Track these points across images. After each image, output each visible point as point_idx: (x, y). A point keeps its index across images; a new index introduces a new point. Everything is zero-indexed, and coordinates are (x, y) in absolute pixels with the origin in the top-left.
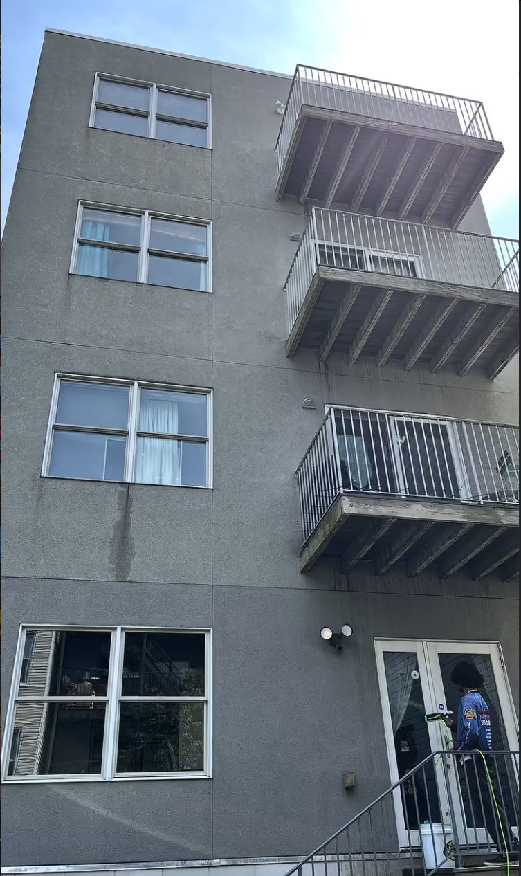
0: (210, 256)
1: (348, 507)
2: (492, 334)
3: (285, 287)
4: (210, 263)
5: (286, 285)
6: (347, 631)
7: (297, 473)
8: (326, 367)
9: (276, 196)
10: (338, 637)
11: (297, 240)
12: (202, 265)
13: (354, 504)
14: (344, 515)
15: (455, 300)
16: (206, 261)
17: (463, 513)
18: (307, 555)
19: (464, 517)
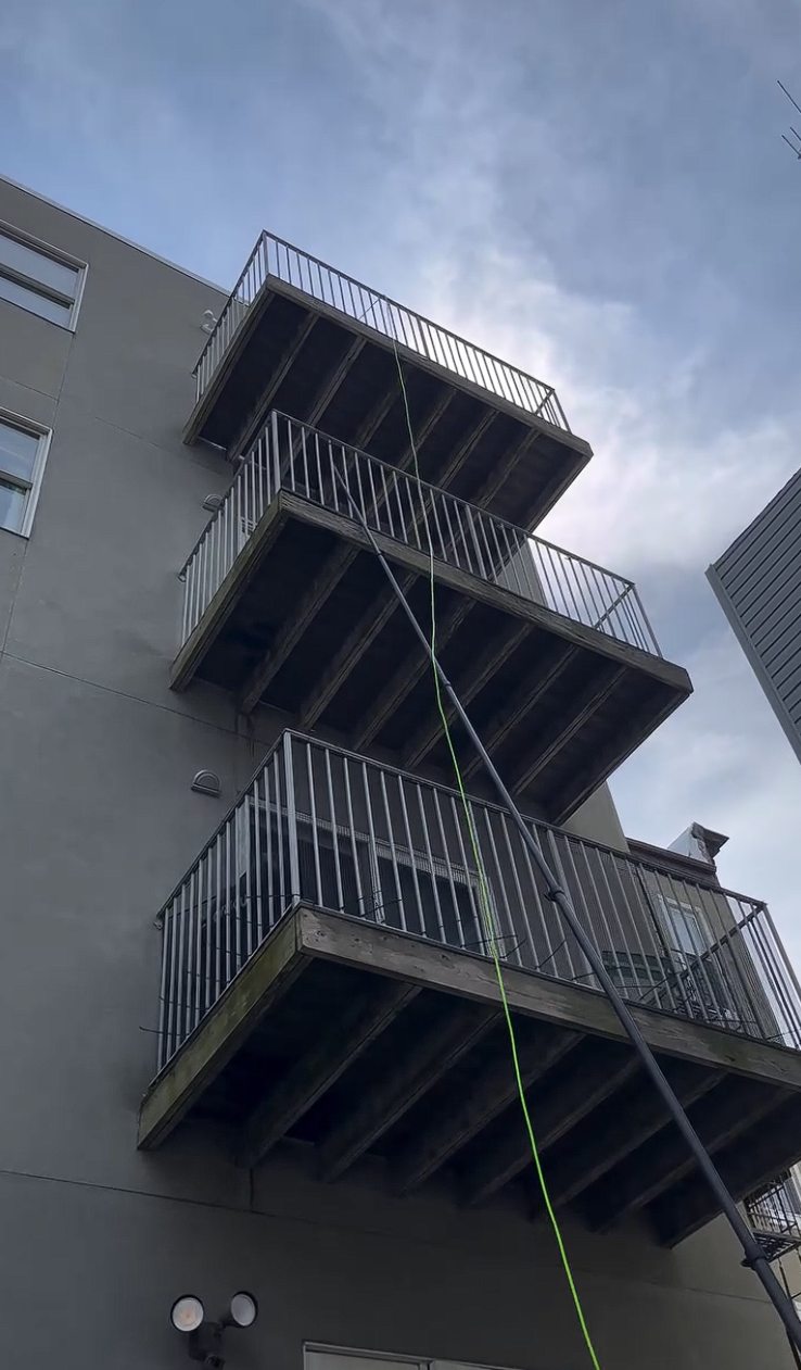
0: (38, 480)
1: (314, 935)
2: (575, 722)
3: (183, 573)
4: (35, 494)
5: (185, 569)
6: (245, 1314)
7: (161, 916)
8: (249, 724)
9: (185, 435)
10: (219, 1327)
11: (215, 508)
12: (16, 496)
13: (329, 932)
14: (302, 954)
15: (527, 625)
16: (24, 488)
17: (564, 1002)
18: (163, 1101)
19: (565, 1011)
